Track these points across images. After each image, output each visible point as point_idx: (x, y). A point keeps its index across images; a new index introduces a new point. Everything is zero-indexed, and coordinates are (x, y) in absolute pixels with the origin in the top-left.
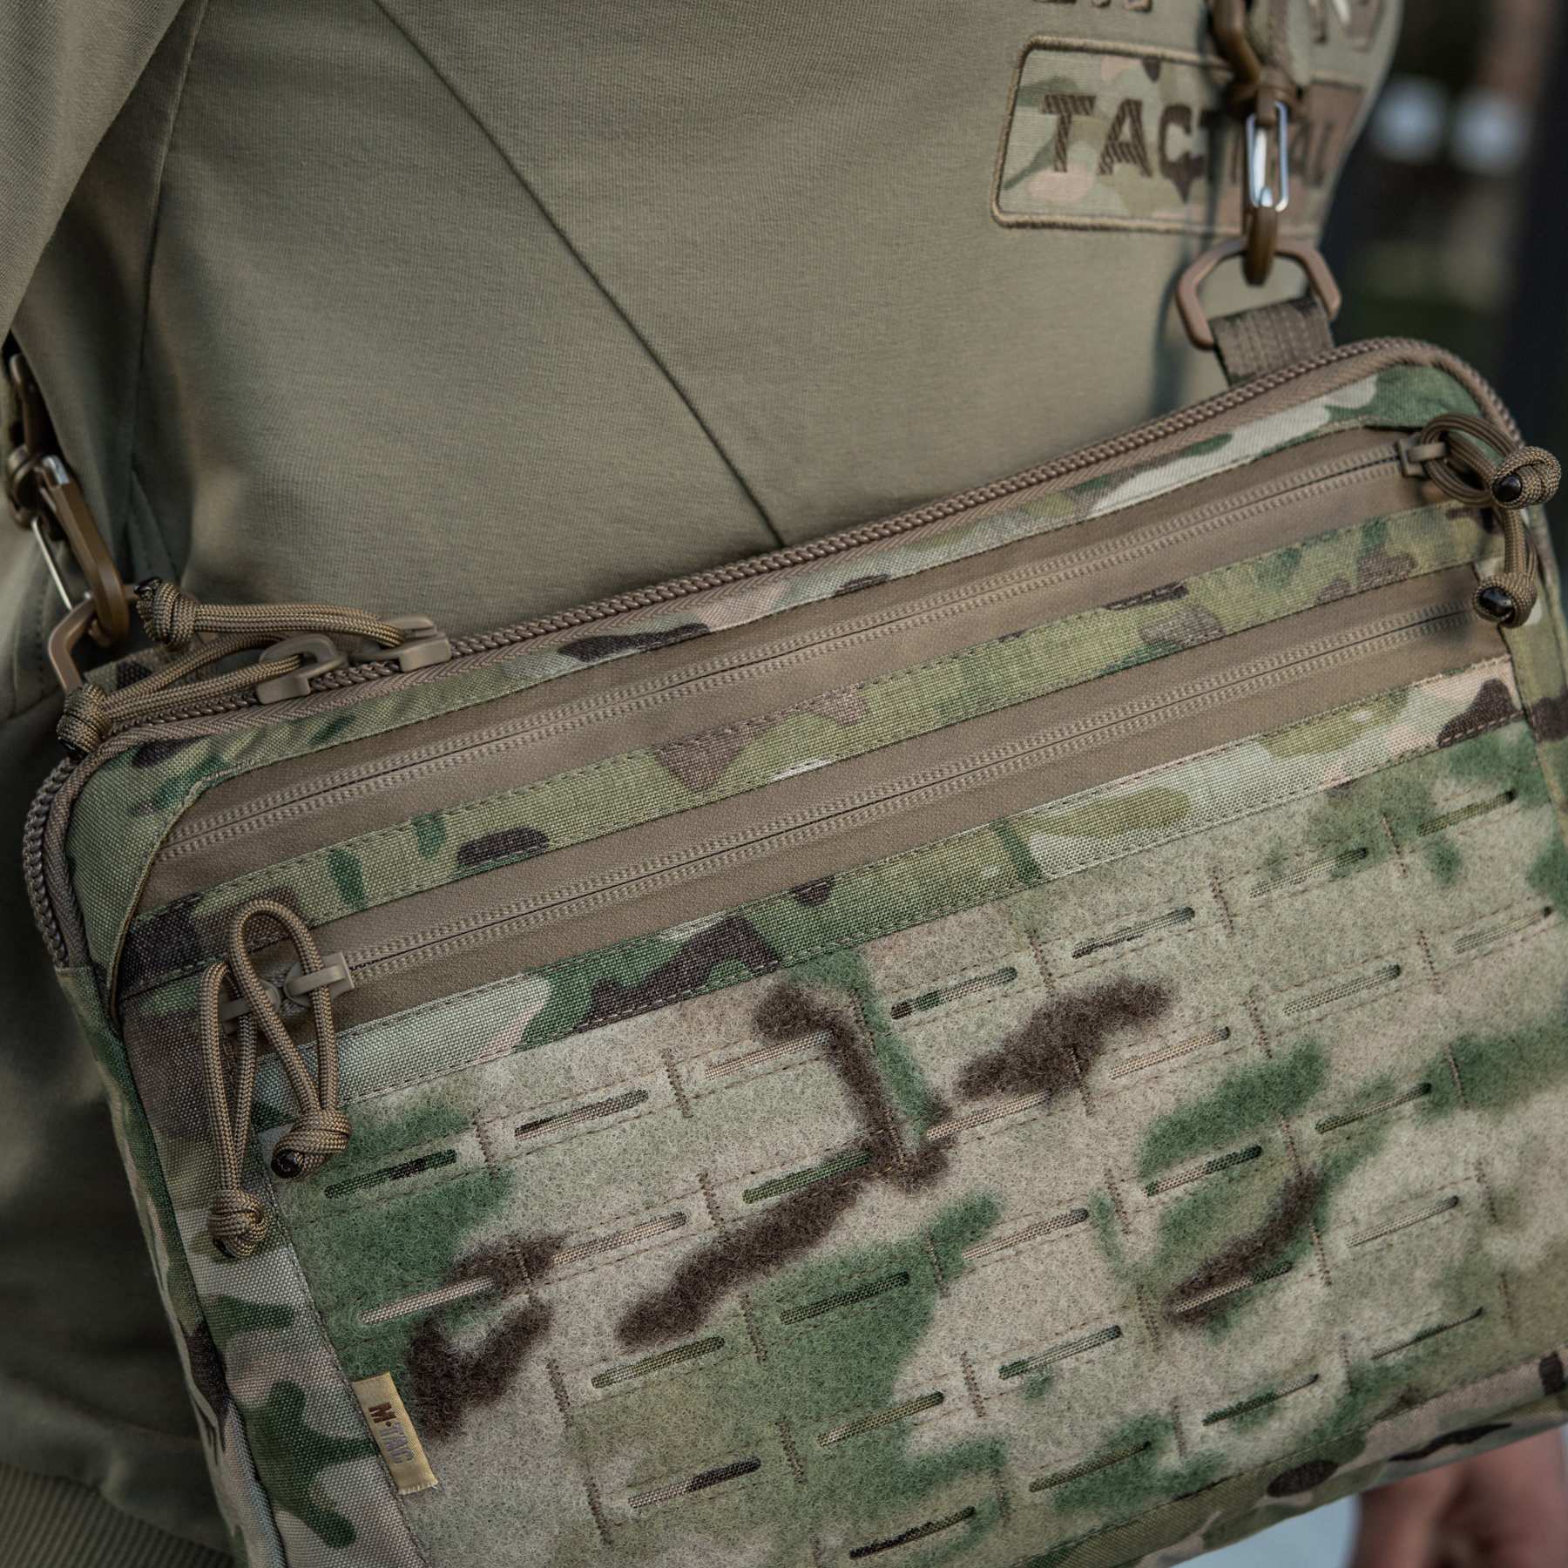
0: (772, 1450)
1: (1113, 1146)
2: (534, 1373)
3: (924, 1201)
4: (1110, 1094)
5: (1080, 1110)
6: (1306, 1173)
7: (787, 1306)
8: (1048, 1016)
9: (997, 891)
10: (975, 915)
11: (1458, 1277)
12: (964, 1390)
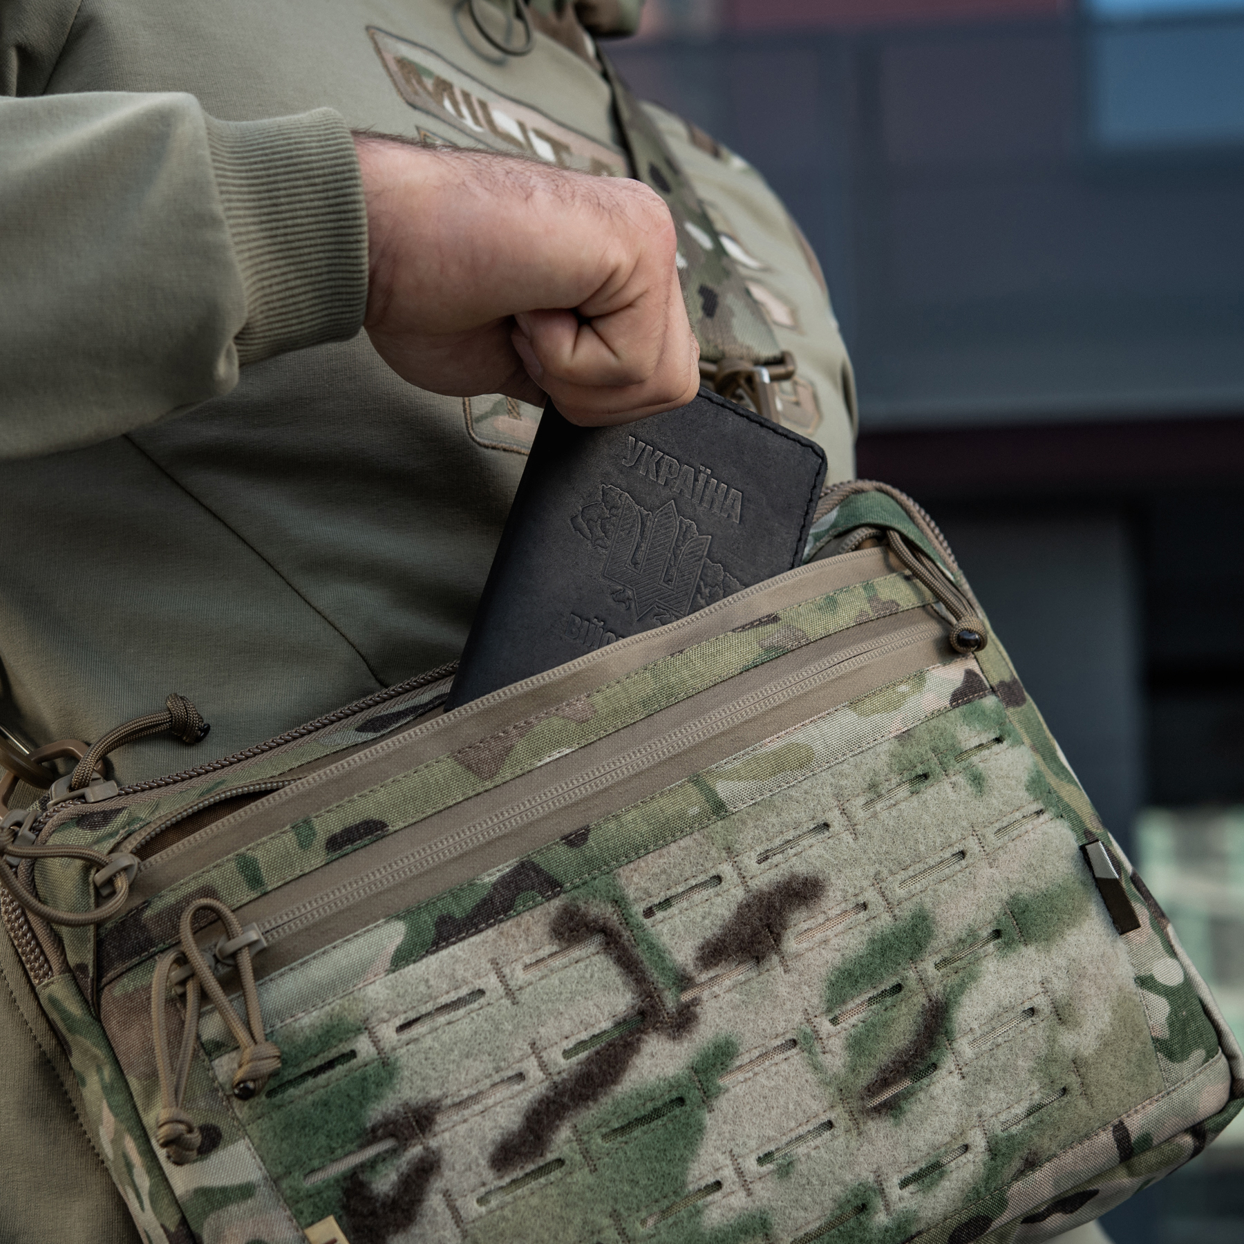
1: (803, 990)
2: (434, 1202)
3: (686, 1045)
4: (798, 956)
5: (780, 969)
6: (934, 999)
7: (604, 1130)
8: (748, 905)
9: (700, 823)
10: (688, 841)
11: (1047, 1063)
12: (735, 1177)
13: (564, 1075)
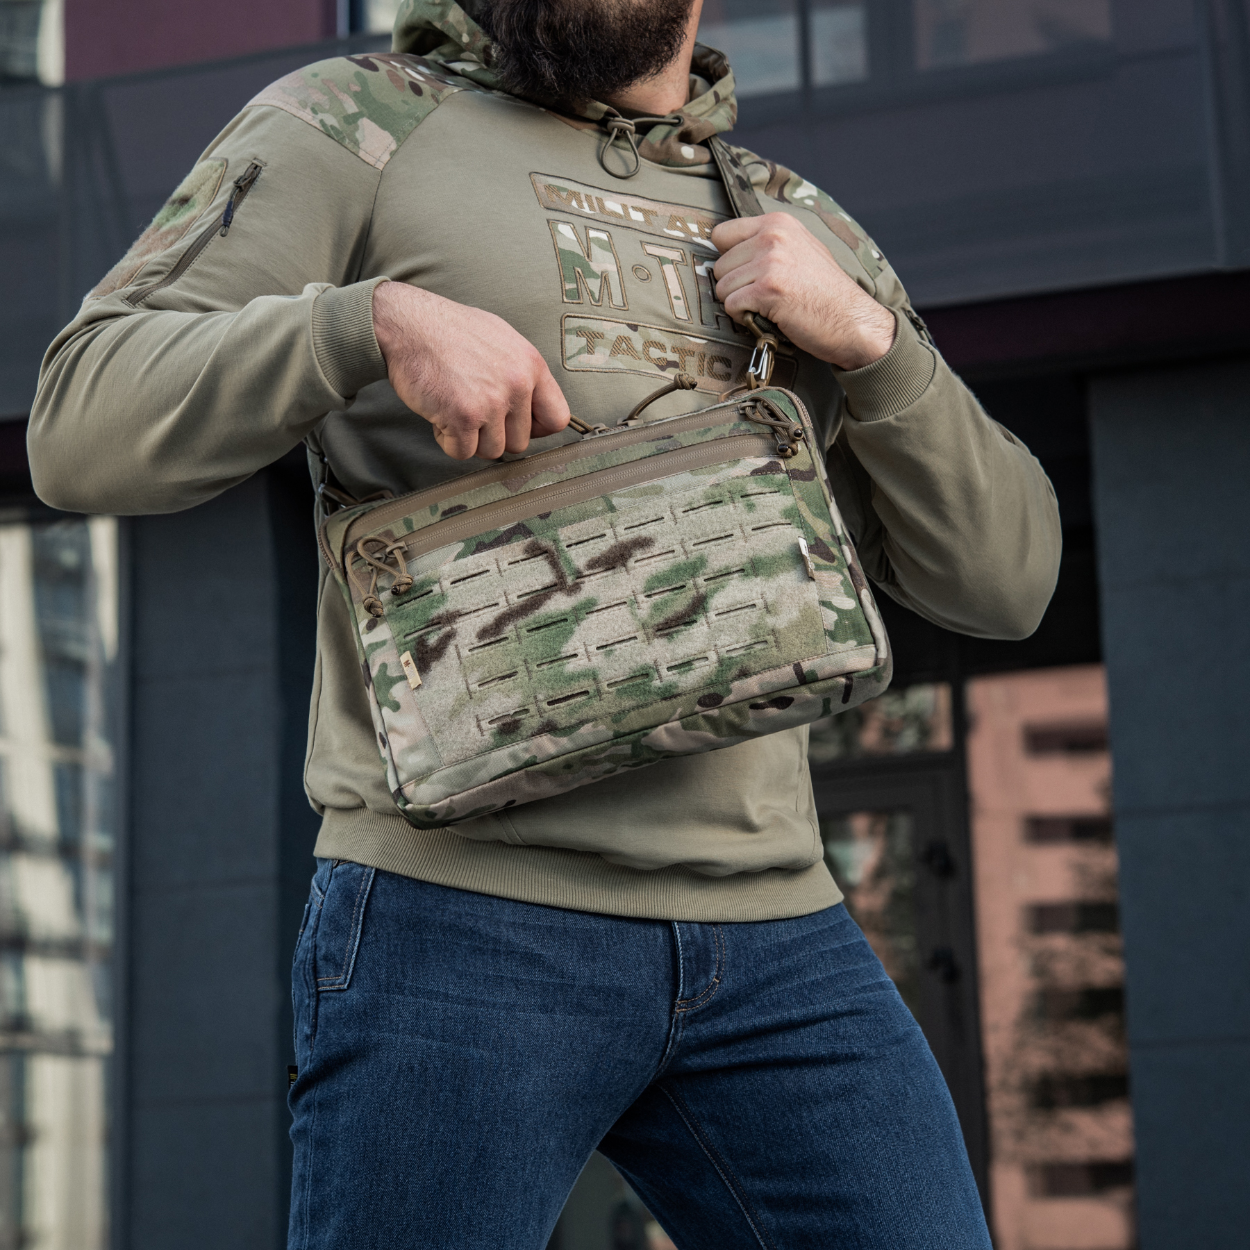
0: (521, 669)
1: (634, 582)
2: (451, 649)
3: (573, 598)
4: (634, 568)
5: (624, 573)
6: (700, 594)
7: (528, 628)
8: (615, 546)
9: (602, 513)
10: (594, 519)
11: (755, 629)
12: (584, 652)
13: (515, 605)
